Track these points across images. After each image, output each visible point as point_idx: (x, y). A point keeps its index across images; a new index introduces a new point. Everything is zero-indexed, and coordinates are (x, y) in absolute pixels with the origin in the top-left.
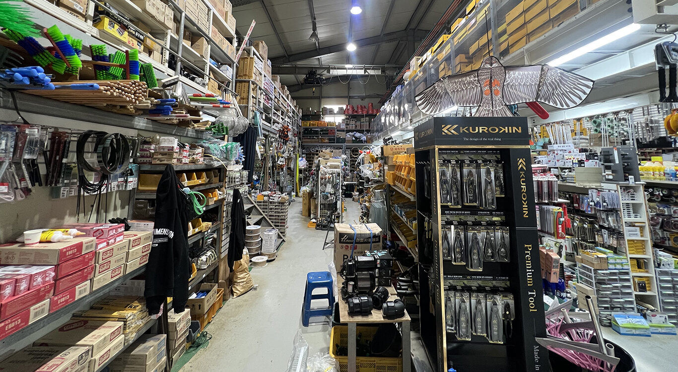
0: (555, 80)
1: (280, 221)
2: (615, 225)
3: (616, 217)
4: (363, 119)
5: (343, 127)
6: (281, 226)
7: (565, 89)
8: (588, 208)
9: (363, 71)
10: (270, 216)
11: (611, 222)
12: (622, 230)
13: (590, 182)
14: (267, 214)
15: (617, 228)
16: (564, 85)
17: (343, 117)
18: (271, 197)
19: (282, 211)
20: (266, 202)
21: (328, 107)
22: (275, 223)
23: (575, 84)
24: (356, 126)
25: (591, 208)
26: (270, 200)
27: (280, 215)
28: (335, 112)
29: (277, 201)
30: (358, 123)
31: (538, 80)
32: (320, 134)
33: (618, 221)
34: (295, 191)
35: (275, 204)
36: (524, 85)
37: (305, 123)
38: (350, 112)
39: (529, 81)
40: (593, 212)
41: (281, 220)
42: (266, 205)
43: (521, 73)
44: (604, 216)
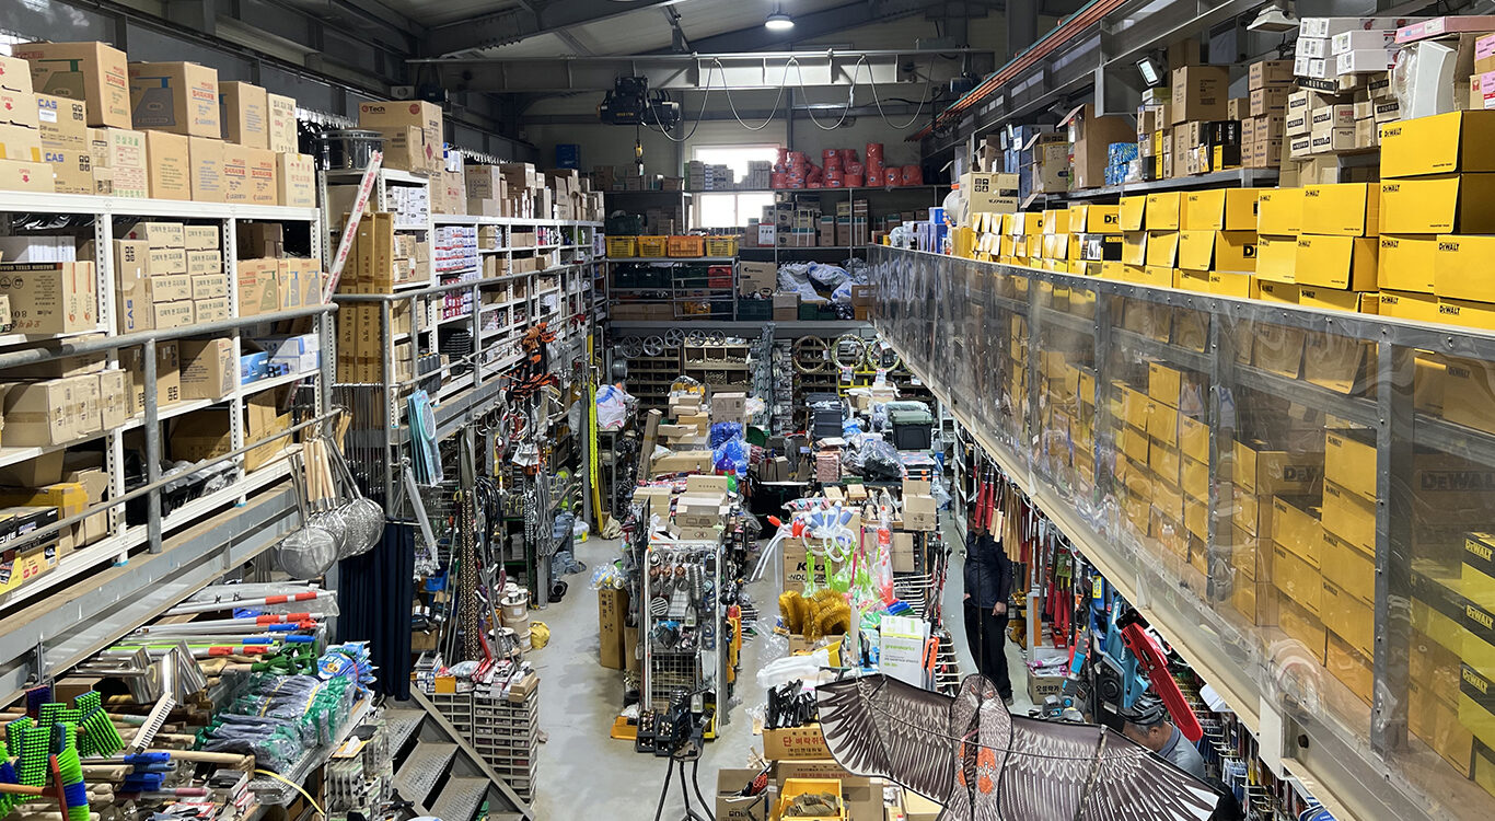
0: (1126, 779)
1: (512, 757)
4: (843, 205)
5: (768, 237)
6: (516, 772)
7: (1150, 804)
9: (828, 69)
10: (480, 741)
14: (469, 734)
16: (1148, 793)
17: (769, 199)
18: (479, 687)
19: (517, 726)
20: (465, 699)
21: (708, 156)
22: (498, 761)
23: (1174, 796)
24: (818, 233)
26: (477, 695)
27: (511, 738)
28: (738, 179)
29: (498, 696)
30: (826, 224)
31: (1087, 773)
32: (678, 284)
34: (587, 515)
35: (493, 707)
36: (1052, 778)
37: (618, 244)
38: (796, 181)
39: (1065, 770)
41: (515, 752)
42: (467, 709)
43: (1050, 741)
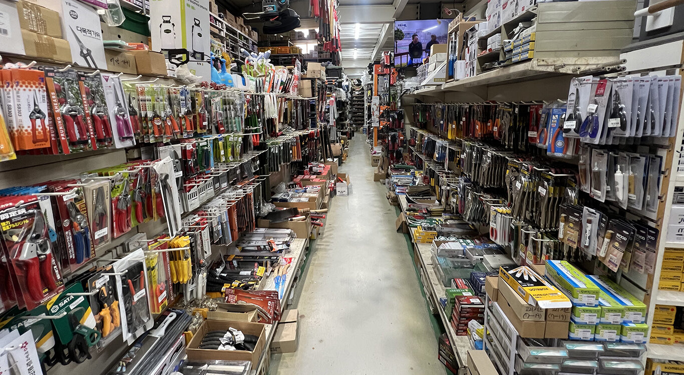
2: (634, 197)
3: (646, 170)
5: (316, 55)
8: (556, 139)
11: (620, 186)
12: (654, 216)
13: (581, 52)
15: (639, 207)
17: (316, 43)
25: (567, 141)
28: (307, 37)
33: (650, 183)
40: (569, 153)
44: (599, 165)
